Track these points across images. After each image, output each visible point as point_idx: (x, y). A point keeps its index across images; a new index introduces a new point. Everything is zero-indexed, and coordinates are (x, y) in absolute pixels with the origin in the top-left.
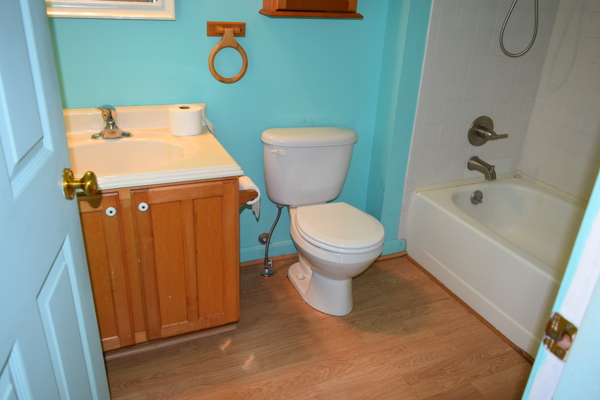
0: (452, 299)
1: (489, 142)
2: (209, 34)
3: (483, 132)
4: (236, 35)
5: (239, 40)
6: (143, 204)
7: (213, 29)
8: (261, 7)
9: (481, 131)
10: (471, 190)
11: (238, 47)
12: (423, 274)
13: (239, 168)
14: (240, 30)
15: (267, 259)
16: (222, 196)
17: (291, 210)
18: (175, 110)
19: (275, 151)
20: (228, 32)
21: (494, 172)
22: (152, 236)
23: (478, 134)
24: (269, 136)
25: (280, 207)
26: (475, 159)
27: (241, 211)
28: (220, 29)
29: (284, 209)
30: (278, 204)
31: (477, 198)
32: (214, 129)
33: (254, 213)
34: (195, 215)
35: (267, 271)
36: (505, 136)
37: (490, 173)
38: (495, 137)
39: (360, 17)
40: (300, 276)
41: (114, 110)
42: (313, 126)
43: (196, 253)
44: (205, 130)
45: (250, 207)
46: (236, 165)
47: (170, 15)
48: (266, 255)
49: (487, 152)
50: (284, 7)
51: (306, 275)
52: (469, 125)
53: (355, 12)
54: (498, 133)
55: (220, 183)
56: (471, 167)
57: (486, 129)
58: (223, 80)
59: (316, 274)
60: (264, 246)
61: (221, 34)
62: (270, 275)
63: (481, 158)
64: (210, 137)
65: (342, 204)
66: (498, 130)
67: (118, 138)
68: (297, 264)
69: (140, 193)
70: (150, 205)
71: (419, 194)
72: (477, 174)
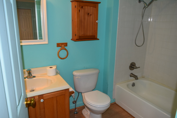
0: (131, 116)
1: (135, 69)
2: (57, 47)
3: (133, 66)
4: (65, 46)
5: (66, 47)
6: (42, 100)
7: (58, 45)
8: (71, 38)
9: (132, 66)
10: (131, 83)
11: (66, 49)
12: (121, 109)
13: (69, 86)
14: (66, 44)
15: (76, 109)
16: (65, 94)
17: (82, 94)
18: (48, 68)
19: (77, 77)
20: (63, 45)
21: (137, 77)
22: (44, 109)
23: (132, 67)
24: (75, 73)
25: (79, 93)
26: (132, 74)
27: (70, 97)
28: (61, 45)
29: (80, 93)
30: (78, 92)
31: (133, 85)
32: (59, 73)
33: (73, 97)
34: (57, 101)
35: (76, 112)
36: (139, 67)
37: (136, 78)
38: (136, 68)
39: (98, 39)
40: (86, 113)
41: (31, 70)
42: (87, 69)
43: (57, 112)
44: (57, 73)
45: (72, 96)
46: (68, 85)
47: (47, 43)
48: (75, 107)
49: (135, 72)
50: (78, 38)
51: (88, 113)
52: (129, 65)
53: (97, 38)
54: (137, 67)
55: (64, 91)
56: (131, 76)
57: (134, 66)
58: (61, 59)
59: (91, 113)
60: (74, 104)
61: (61, 46)
62: (77, 113)
63: (134, 73)
64: (59, 75)
65: (97, 91)
66: (137, 66)
67: (32, 78)
68: (85, 109)
69: (41, 96)
70: (44, 100)
71: (118, 85)
72: (132, 78)
